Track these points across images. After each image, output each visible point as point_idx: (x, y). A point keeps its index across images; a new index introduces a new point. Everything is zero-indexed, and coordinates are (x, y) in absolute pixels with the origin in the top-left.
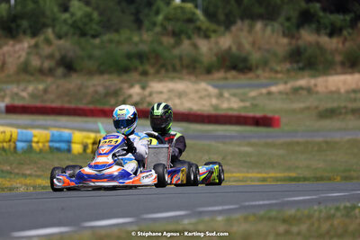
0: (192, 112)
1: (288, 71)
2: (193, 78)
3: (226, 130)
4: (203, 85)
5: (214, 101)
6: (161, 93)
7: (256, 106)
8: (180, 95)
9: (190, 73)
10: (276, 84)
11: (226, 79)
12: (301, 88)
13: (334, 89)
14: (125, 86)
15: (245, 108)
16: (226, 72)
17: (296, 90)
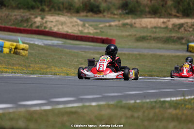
0: (68, 33)
1: (120, 14)
2: (69, 15)
3: (87, 45)
4: (75, 19)
5: (80, 28)
6: (52, 22)
7: (103, 32)
8: (62, 24)
9: (68, 12)
10: (114, 21)
11: (87, 16)
12: (127, 24)
13: (144, 26)
14: (33, 17)
15: (97, 33)
16: (87, 13)
17: (124, 25)
